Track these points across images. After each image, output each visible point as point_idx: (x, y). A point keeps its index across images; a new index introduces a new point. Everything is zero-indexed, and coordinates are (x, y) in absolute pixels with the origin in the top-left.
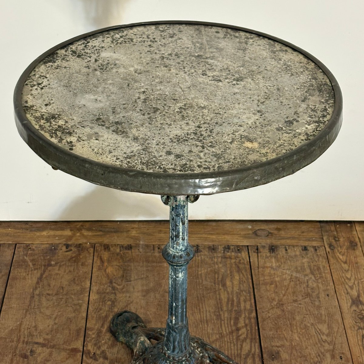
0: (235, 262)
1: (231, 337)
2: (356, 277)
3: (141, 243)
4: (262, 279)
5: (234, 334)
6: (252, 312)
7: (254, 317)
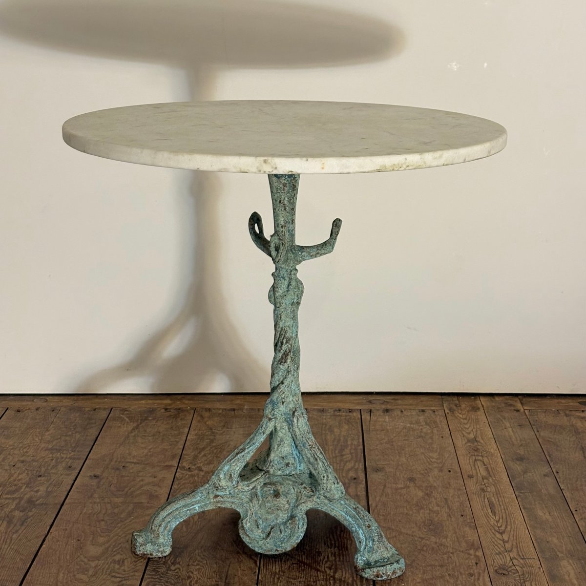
0: (345, 418)
1: (334, 460)
2: (475, 427)
3: (245, 407)
4: (373, 427)
5: (337, 458)
6: (359, 445)
7: (360, 449)
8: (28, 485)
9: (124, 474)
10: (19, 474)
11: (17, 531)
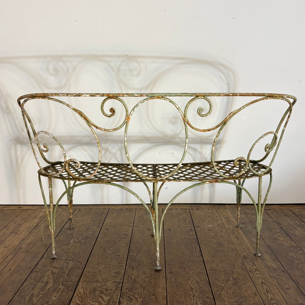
0: (184, 211)
2: (227, 214)
4: (194, 214)
5: (184, 223)
6: (191, 219)
8: (85, 232)
9: (116, 228)
10: (82, 229)
11: (83, 246)
